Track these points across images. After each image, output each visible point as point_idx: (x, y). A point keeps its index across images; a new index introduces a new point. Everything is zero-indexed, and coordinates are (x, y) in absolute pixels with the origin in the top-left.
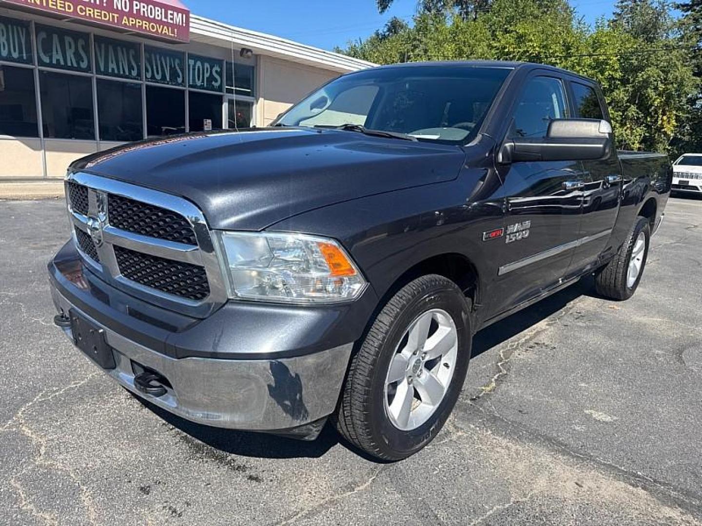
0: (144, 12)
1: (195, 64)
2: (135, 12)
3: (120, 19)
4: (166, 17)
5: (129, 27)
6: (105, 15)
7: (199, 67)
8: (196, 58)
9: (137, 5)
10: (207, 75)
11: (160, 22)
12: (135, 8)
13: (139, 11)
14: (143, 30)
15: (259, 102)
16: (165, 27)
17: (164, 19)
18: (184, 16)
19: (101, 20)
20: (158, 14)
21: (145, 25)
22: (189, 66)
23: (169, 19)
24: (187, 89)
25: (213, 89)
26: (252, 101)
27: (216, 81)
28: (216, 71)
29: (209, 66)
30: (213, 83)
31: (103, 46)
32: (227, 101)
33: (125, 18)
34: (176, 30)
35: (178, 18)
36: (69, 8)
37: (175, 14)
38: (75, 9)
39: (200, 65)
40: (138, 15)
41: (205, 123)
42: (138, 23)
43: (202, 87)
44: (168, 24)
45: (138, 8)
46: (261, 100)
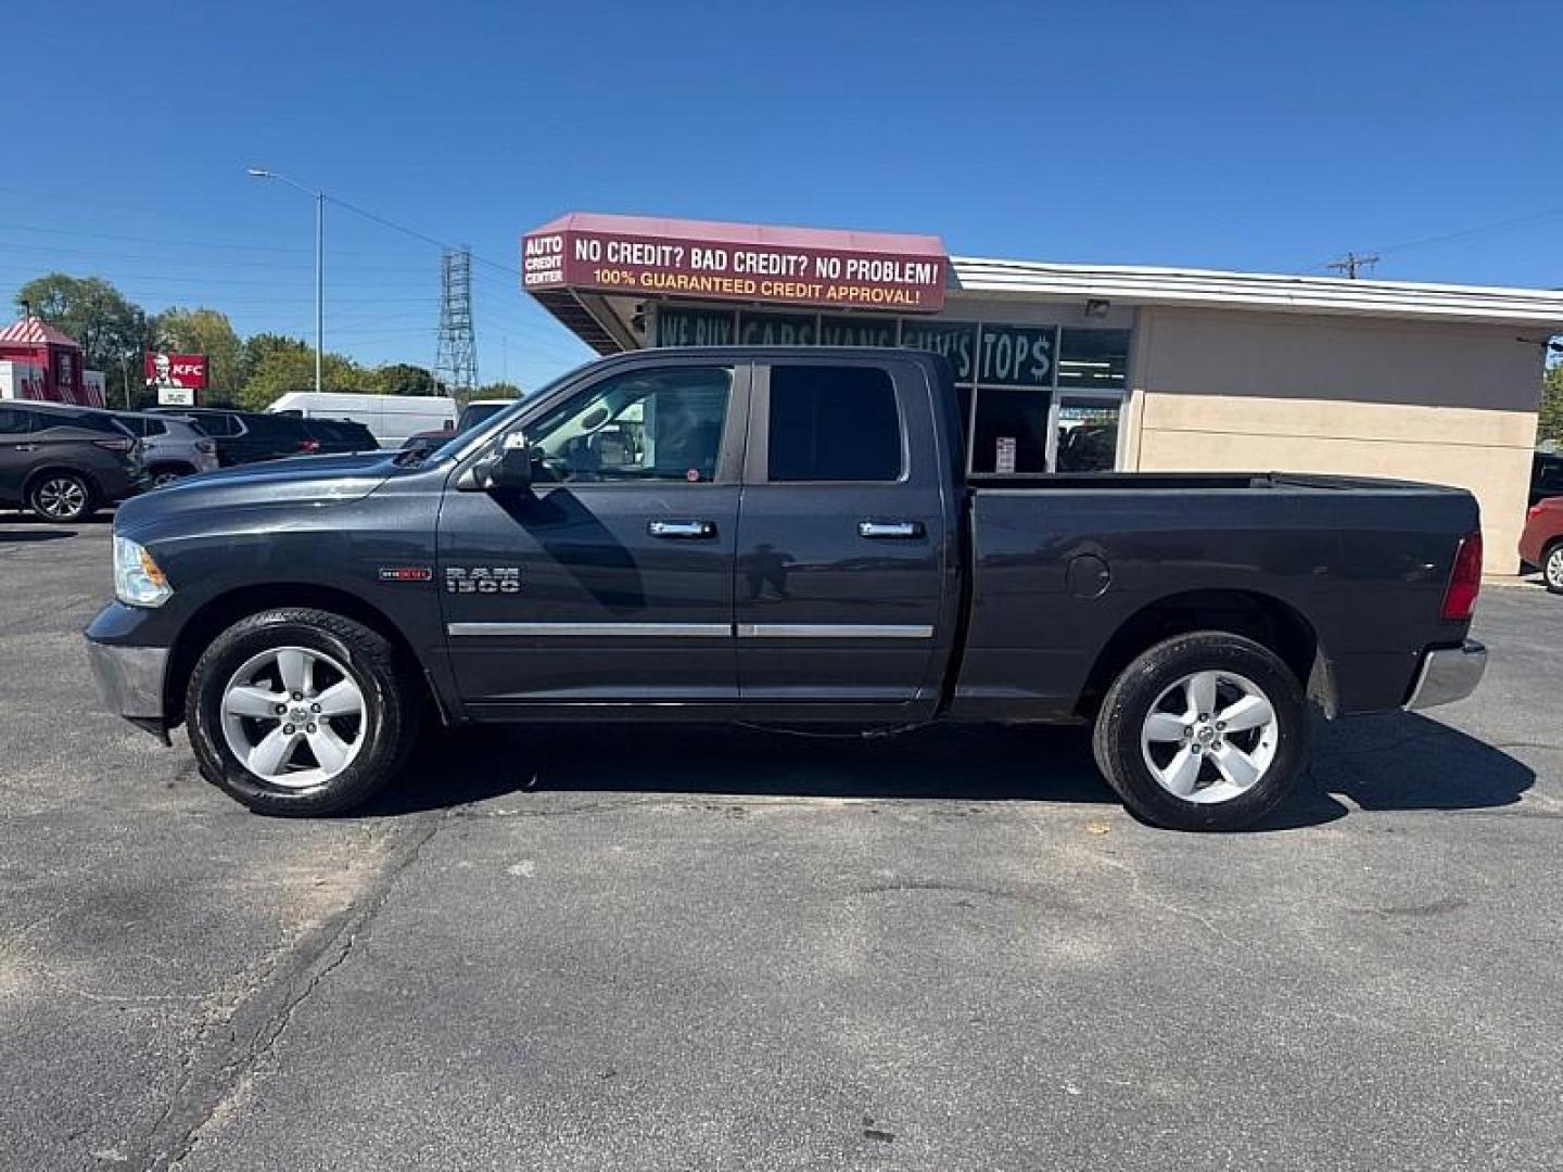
0: (864, 274)
1: (998, 339)
2: (848, 276)
3: (823, 292)
4: (902, 275)
5: (838, 301)
6: (801, 290)
7: (1005, 346)
8: (1000, 330)
9: (852, 265)
10: (1020, 358)
11: (892, 285)
12: (849, 270)
13: (854, 274)
14: (860, 303)
15: (1133, 398)
16: (899, 292)
17: (897, 279)
18: (936, 268)
19: (795, 298)
20: (888, 272)
21: (866, 294)
22: (984, 345)
23: (907, 277)
24: (975, 386)
25: (1031, 381)
26: (1118, 397)
27: (1039, 366)
28: (1042, 349)
29: (1025, 341)
30: (1034, 370)
31: (838, 330)
32: (1059, 400)
33: (832, 288)
34: (918, 294)
35: (924, 273)
36: (750, 287)
37: (919, 266)
38: (758, 288)
39: (1008, 343)
40: (854, 281)
41: (999, 443)
42: (853, 292)
43: (1009, 379)
44: (903, 286)
45: (854, 269)
46: (1138, 394)
